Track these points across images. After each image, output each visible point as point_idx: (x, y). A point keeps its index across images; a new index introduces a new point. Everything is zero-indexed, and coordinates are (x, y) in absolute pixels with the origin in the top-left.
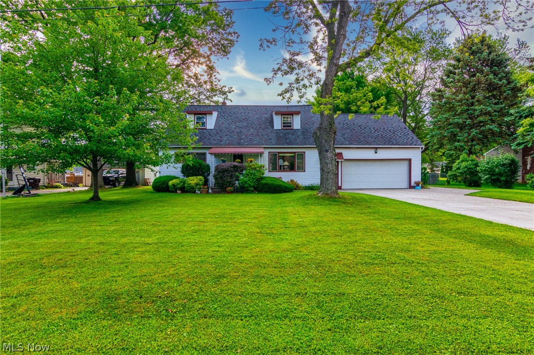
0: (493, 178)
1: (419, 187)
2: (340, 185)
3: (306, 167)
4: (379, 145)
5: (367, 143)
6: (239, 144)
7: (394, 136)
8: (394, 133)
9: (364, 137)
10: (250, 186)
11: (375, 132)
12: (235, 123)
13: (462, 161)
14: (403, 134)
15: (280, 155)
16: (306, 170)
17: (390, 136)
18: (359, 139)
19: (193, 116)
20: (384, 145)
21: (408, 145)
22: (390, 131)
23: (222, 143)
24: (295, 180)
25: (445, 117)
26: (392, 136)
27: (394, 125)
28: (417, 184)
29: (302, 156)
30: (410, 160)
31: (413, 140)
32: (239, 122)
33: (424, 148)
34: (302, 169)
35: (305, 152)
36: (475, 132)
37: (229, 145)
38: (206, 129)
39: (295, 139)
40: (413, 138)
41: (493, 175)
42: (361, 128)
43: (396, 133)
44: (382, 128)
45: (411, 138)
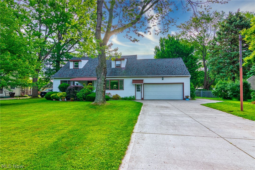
0: (234, 94)
1: (188, 99)
2: (142, 97)
3: (124, 87)
4: (164, 75)
5: (158, 74)
6: (90, 76)
7: (175, 70)
8: (176, 68)
9: (157, 71)
10: (81, 98)
11: (165, 68)
12: (94, 65)
13: (219, 84)
14: (181, 69)
15: (111, 81)
16: (124, 89)
17: (173, 70)
18: (154, 72)
19: (73, 62)
20: (167, 75)
21: (181, 75)
22: (174, 68)
23: (82, 75)
24: (118, 94)
25: (215, 59)
26: (174, 70)
27: (178, 64)
28: (187, 97)
29: (122, 81)
30: (183, 83)
31: (186, 72)
32: (96, 65)
33: (190, 77)
34: (122, 88)
35: (123, 80)
36: (232, 67)
37: (85, 76)
38: (78, 69)
39: (119, 73)
40: (186, 71)
41: (234, 92)
42: (158, 66)
43: (177, 68)
44: (170, 66)
45: (184, 71)
